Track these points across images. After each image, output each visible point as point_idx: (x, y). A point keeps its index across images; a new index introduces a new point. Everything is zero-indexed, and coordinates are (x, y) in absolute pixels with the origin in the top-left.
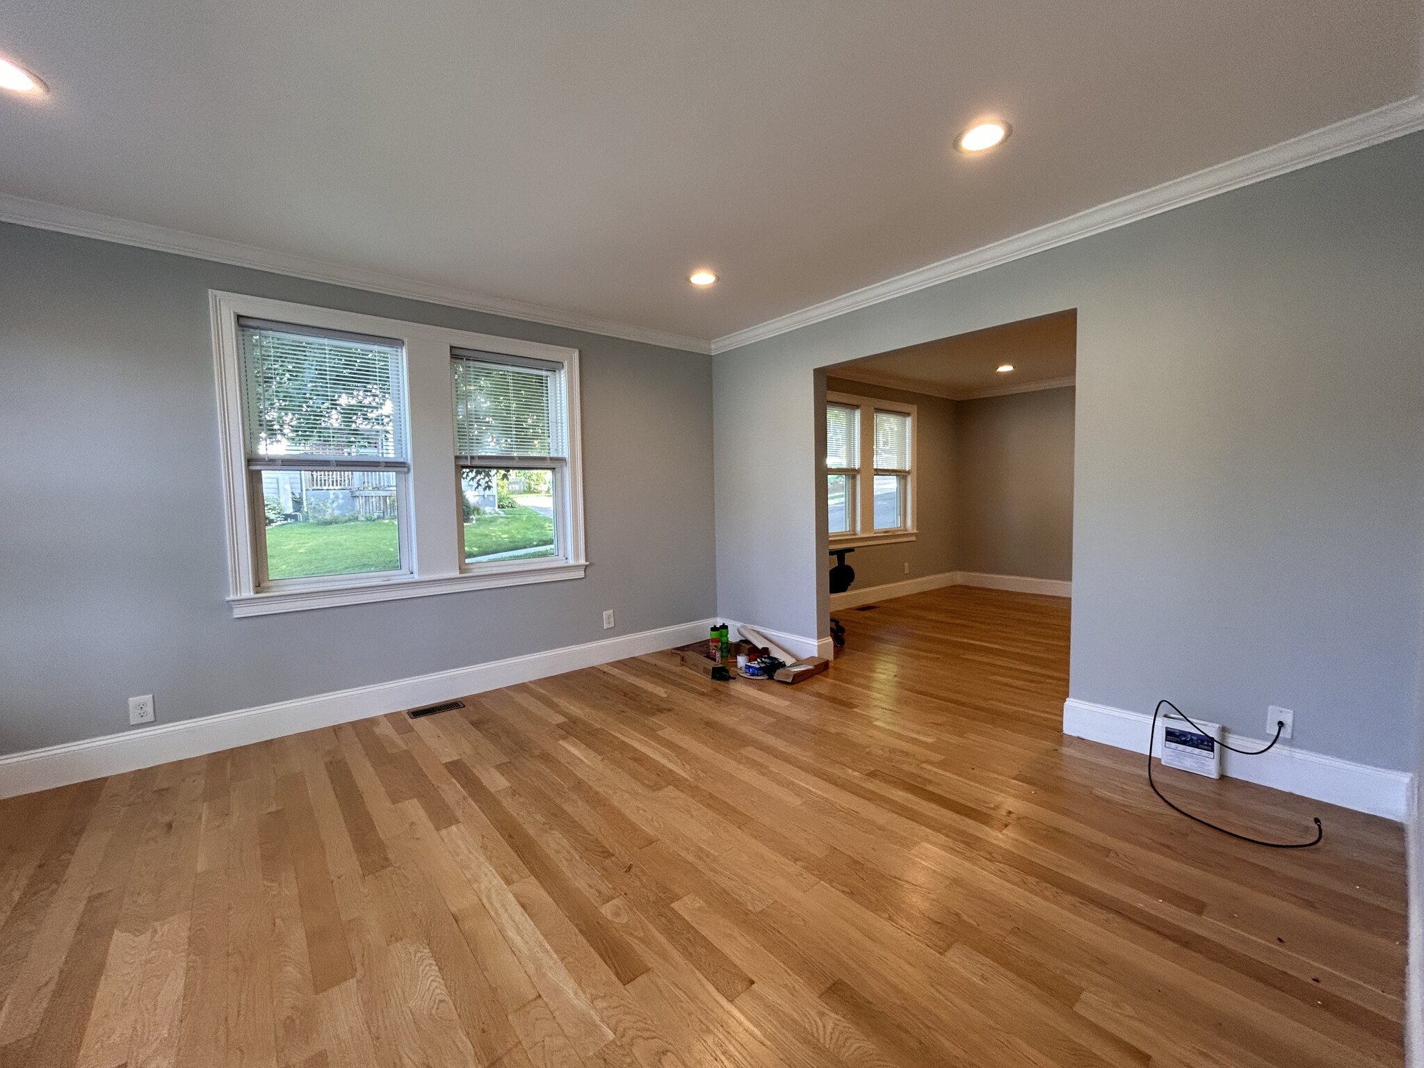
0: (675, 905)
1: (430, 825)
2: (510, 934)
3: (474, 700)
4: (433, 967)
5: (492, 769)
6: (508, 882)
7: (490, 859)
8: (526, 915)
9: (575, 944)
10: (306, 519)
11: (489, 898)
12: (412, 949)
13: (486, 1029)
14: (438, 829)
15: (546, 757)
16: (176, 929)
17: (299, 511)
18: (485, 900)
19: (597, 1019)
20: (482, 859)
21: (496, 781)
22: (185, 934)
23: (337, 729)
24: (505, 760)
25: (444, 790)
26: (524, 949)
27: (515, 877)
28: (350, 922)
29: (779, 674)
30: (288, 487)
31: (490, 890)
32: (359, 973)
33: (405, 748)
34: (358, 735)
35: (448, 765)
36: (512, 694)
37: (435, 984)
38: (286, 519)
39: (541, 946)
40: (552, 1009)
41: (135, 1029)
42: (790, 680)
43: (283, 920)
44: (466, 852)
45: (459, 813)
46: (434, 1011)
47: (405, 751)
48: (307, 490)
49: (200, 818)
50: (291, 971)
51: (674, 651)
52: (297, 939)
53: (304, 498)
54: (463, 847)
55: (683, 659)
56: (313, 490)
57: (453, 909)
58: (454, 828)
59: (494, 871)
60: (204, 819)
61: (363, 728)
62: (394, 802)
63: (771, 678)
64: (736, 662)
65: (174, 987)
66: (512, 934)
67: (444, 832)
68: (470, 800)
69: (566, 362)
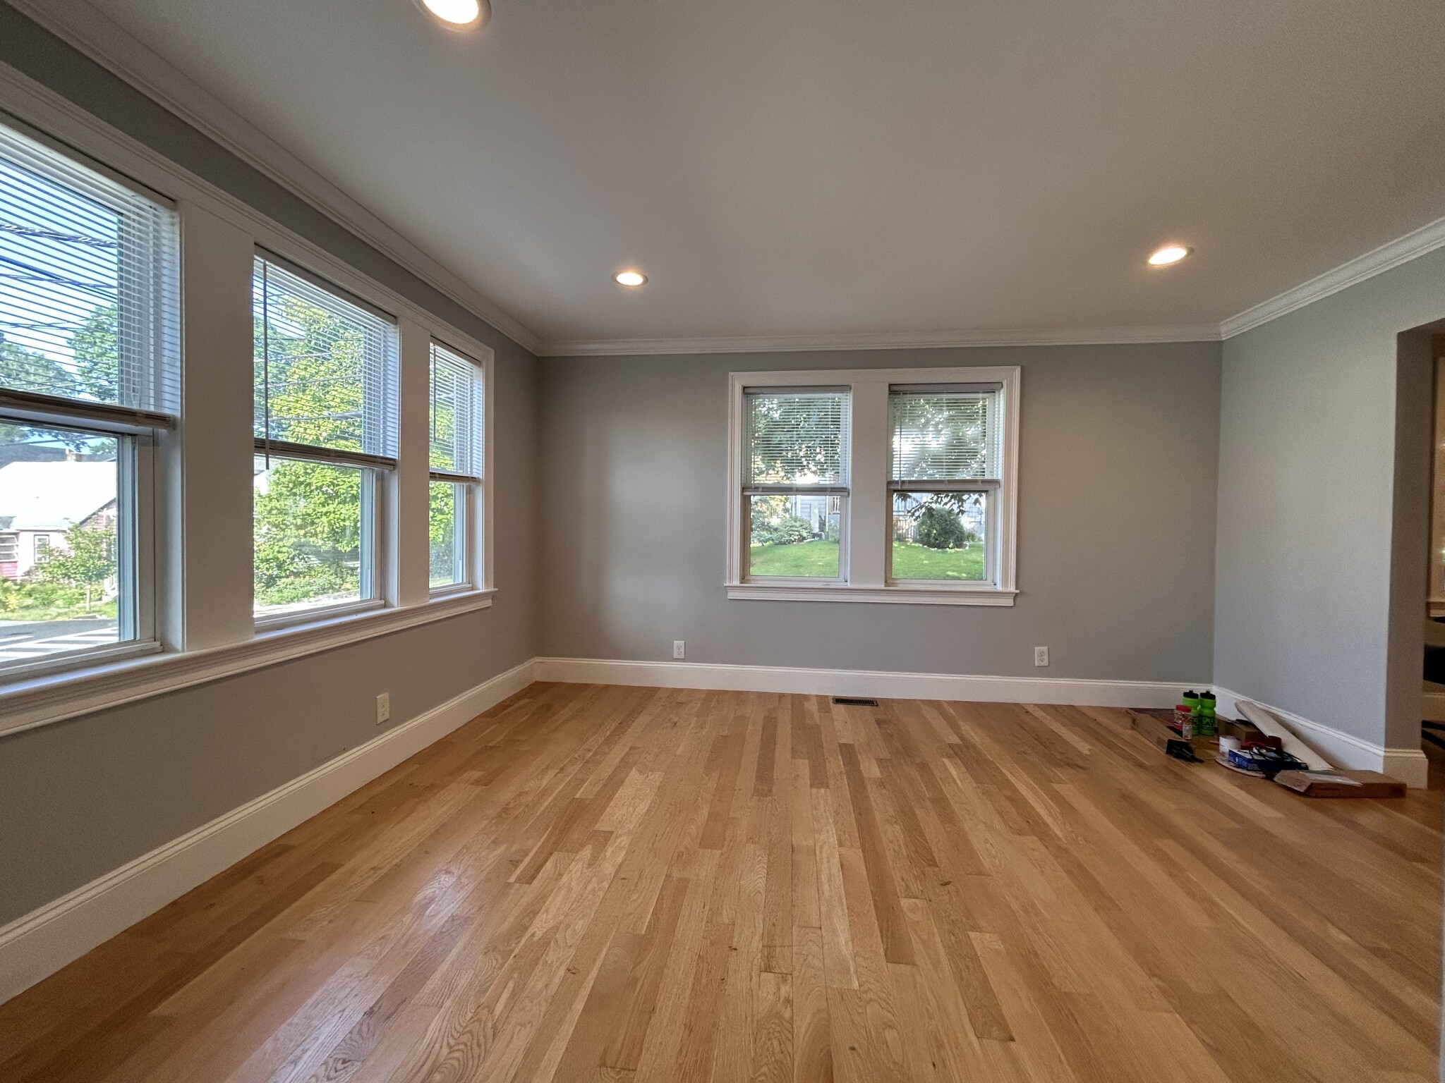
0: (973, 935)
1: (808, 782)
2: (823, 878)
3: (889, 703)
4: (765, 870)
5: (874, 762)
6: (841, 844)
7: (836, 823)
8: (841, 873)
9: (865, 912)
10: (827, 537)
11: (821, 847)
12: (758, 853)
13: (776, 924)
14: (812, 786)
15: (923, 767)
16: (656, 778)
17: (823, 531)
18: (817, 848)
19: (852, 970)
20: (831, 820)
21: (871, 769)
22: (658, 784)
23: (781, 696)
24: (888, 756)
25: (830, 762)
26: (827, 894)
27: (848, 843)
28: (733, 818)
29: (1283, 776)
30: (816, 511)
31: (825, 843)
32: (725, 849)
33: (818, 723)
34: (792, 704)
35: (841, 745)
36: (923, 706)
37: (760, 880)
38: (814, 537)
39: (840, 898)
40: (825, 942)
41: (622, 818)
42: (1302, 790)
43: (702, 799)
44: (822, 810)
45: (831, 782)
46: (752, 895)
47: (817, 725)
48: (829, 514)
49: (690, 725)
50: (693, 828)
51: (1130, 711)
52: (705, 812)
53: (827, 521)
54: (822, 805)
55: (1134, 721)
56: (834, 514)
57: (794, 843)
58: (822, 791)
59: (834, 832)
60: (691, 726)
61: (798, 700)
62: (793, 757)
63: (1270, 777)
64: (1218, 745)
65: (643, 808)
66: (824, 878)
67: (814, 790)
68: (845, 777)
69: (1005, 381)
